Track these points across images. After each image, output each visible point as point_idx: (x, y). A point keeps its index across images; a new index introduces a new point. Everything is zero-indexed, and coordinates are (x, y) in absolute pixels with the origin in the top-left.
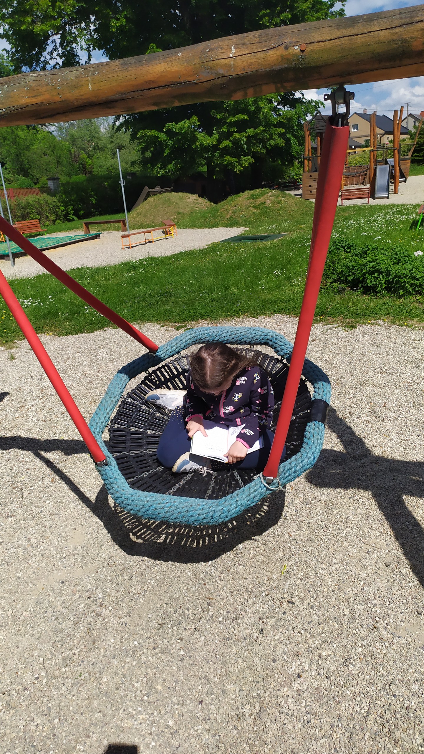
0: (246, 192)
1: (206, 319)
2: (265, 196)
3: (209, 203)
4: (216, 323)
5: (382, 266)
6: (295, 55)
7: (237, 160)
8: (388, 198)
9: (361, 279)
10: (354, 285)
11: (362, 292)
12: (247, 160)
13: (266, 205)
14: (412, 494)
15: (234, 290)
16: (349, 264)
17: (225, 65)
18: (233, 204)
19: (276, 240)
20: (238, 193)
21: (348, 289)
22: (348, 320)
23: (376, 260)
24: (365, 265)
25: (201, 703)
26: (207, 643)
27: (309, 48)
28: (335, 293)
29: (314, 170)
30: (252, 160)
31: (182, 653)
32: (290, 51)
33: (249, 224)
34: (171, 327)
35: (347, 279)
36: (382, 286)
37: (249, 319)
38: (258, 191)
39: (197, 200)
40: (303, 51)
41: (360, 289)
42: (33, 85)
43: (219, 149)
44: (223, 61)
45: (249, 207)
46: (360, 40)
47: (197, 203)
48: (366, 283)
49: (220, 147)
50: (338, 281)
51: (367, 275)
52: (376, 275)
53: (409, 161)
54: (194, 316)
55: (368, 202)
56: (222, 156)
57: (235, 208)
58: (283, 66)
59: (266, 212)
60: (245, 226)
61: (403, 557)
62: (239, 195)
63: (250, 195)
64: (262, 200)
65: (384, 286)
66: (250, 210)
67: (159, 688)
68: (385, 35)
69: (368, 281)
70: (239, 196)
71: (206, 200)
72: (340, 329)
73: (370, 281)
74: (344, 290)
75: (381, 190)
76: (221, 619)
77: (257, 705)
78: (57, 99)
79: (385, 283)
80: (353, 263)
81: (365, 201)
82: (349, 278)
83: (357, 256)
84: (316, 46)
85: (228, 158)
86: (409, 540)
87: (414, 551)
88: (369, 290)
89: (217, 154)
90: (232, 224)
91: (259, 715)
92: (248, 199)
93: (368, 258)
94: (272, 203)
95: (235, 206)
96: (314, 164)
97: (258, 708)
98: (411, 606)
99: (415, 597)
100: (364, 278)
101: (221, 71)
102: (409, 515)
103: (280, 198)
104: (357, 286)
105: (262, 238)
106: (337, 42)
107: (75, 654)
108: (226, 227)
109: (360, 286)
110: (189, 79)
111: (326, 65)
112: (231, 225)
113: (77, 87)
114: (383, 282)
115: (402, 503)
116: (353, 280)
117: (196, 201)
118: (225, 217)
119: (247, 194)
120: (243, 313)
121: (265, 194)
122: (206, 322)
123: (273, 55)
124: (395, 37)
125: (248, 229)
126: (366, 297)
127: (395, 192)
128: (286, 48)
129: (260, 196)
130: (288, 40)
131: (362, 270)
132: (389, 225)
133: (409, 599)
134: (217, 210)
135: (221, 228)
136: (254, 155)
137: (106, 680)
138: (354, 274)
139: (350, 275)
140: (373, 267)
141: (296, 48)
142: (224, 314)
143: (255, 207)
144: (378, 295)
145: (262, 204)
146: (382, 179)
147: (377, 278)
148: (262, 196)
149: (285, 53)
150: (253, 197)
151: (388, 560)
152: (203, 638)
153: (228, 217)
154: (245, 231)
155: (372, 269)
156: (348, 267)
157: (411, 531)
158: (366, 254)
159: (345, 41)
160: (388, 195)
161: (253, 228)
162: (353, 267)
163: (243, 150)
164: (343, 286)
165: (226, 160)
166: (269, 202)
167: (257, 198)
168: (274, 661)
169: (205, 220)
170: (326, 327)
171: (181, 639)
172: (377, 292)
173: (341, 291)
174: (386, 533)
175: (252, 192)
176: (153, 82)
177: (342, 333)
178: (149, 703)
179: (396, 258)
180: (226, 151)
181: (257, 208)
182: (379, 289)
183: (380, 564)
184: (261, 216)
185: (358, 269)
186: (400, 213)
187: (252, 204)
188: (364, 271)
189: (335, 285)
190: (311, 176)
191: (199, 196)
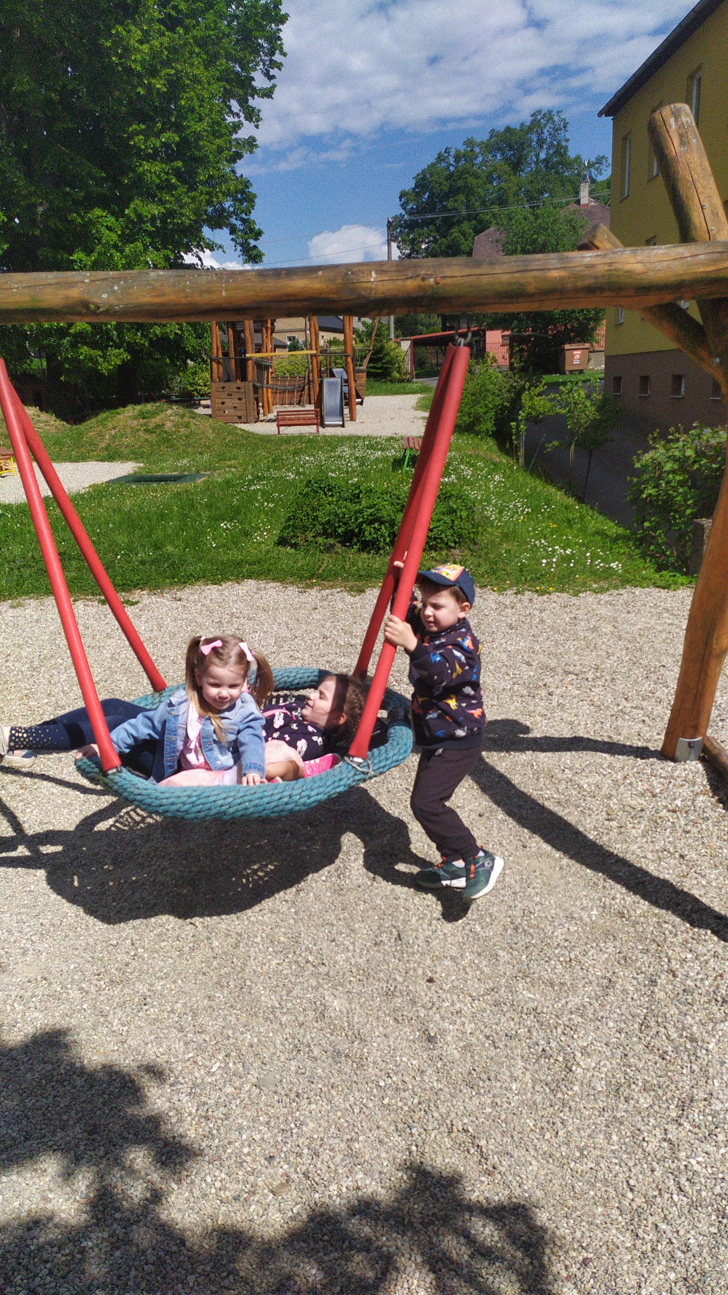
0: (130, 407)
1: (142, 589)
2: (162, 415)
3: (59, 423)
4: (162, 593)
5: (385, 513)
6: (431, 287)
7: (100, 353)
8: (343, 426)
9: (356, 530)
10: (347, 539)
11: (359, 549)
12: (117, 357)
13: (166, 428)
14: (489, 749)
15: (170, 548)
16: (339, 511)
17: (367, 288)
18: (110, 425)
19: (199, 481)
20: (116, 407)
21: (339, 545)
22: (350, 584)
23: (375, 505)
24: (361, 511)
25: (333, 941)
26: (317, 898)
27: (443, 282)
28: (321, 552)
29: (227, 378)
30: (126, 356)
31: (293, 910)
32: (427, 282)
33: (142, 457)
34: (90, 600)
35: (335, 531)
36: (385, 540)
37: (208, 587)
38: (149, 407)
39: (38, 416)
40: (437, 283)
41: (356, 544)
42: (157, 284)
43: (69, 335)
44: (365, 285)
45: (138, 430)
46: (486, 279)
47: (39, 421)
48: (364, 536)
49: (72, 331)
50: (325, 534)
51: (364, 525)
52: (376, 525)
53: (365, 374)
54: (124, 585)
55: (318, 431)
56: (74, 345)
57: (113, 432)
58: (419, 294)
59: (167, 440)
60: (136, 459)
61: (495, 807)
62: (118, 410)
63: (136, 413)
64: (157, 420)
65: (388, 540)
66: (140, 436)
67: (282, 939)
68: (505, 277)
69: (367, 533)
70: (118, 414)
71: (54, 417)
72: (345, 594)
73: (369, 533)
74: (333, 546)
75: (332, 414)
76: (324, 878)
77: (394, 930)
78: (183, 301)
79: (389, 536)
80: (344, 510)
81: (312, 429)
82: (340, 531)
83: (346, 500)
84: (449, 281)
85: (85, 349)
86: (498, 790)
87: (506, 799)
88: (368, 546)
89: (66, 341)
90: (111, 456)
91: (399, 937)
92: (135, 418)
93: (363, 502)
94: (175, 426)
95: (114, 428)
96: (225, 369)
97: (395, 933)
98: (515, 842)
99: (517, 836)
100: (360, 530)
101: (363, 293)
102: (492, 770)
103: (186, 419)
104: (350, 540)
105: (175, 479)
106: (466, 279)
107: (168, 930)
108: (102, 460)
109: (355, 540)
110: (331, 296)
111: (457, 297)
112: (111, 458)
113: (209, 292)
114: (386, 535)
115: (482, 759)
116: (346, 533)
117: (36, 418)
118: (96, 445)
119: (130, 411)
120: (198, 580)
121: (162, 411)
122: (144, 592)
123: (411, 284)
124: (514, 281)
125: (142, 465)
126: (365, 555)
127: (352, 418)
128: (423, 279)
129: (154, 414)
130: (423, 272)
131: (356, 519)
132: (362, 464)
133: (511, 838)
134: (81, 434)
135: (94, 462)
136: (131, 348)
137: (217, 944)
138: (345, 524)
139: (340, 526)
140: (371, 515)
141: (432, 280)
142: (168, 581)
143: (147, 431)
144: (381, 552)
145: (158, 426)
146: (331, 400)
147: (379, 530)
148: (158, 414)
149: (422, 283)
150: (142, 415)
151: (480, 810)
152: (312, 894)
153: (103, 445)
154: (139, 468)
155: (370, 518)
156: (337, 515)
157: (498, 783)
158: (358, 498)
159: (473, 278)
160: (343, 421)
161: (150, 463)
162: (344, 514)
163: (110, 339)
164: (331, 541)
165: (82, 353)
166: (169, 425)
167: (149, 417)
168: (396, 899)
169: (61, 449)
170: (325, 593)
171: (287, 901)
172: (379, 549)
173: (329, 548)
174: (473, 788)
175: (139, 407)
176: (292, 295)
177: (349, 599)
178: (276, 953)
179: (398, 504)
180: (80, 338)
181: (152, 432)
182: (382, 544)
183: (473, 816)
184: (160, 446)
185: (351, 517)
186: (370, 447)
187: (141, 425)
188: (361, 520)
189: (320, 540)
190: (223, 388)
191: (41, 410)
